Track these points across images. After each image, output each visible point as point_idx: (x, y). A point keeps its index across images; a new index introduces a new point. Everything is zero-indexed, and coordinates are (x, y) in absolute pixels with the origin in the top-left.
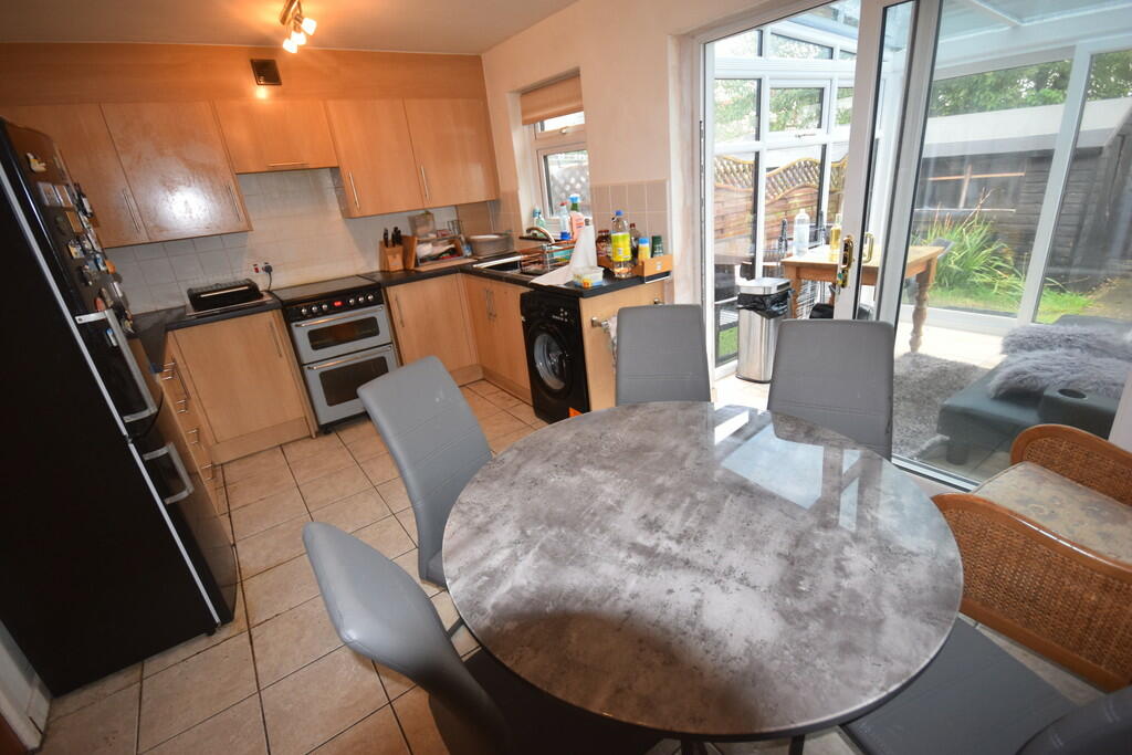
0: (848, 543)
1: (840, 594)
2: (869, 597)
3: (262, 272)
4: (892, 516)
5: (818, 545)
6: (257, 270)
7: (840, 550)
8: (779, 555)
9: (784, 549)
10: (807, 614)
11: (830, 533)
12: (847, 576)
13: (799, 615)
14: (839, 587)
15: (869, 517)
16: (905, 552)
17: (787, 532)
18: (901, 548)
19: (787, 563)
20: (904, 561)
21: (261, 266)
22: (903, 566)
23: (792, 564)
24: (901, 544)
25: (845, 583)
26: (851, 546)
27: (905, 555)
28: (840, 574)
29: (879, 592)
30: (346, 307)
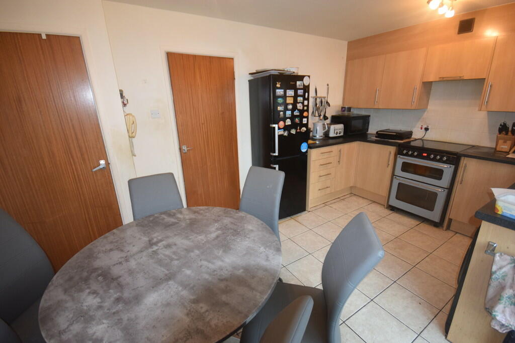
0: (101, 302)
1: (86, 287)
2: (76, 295)
3: (423, 129)
4: (95, 333)
5: (111, 291)
6: (421, 128)
7: (101, 298)
8: (120, 277)
9: (121, 279)
10: (90, 275)
11: (112, 299)
12: (89, 293)
13: (92, 272)
14: (89, 288)
15: (105, 321)
16: (75, 322)
17: (128, 284)
18: (77, 322)
19: (115, 277)
20: (72, 319)
21: (425, 126)
22: (71, 316)
23: (112, 279)
24: (79, 324)
25: (88, 291)
26: (98, 303)
27: (73, 321)
28: (92, 292)
29: (73, 299)
30: (428, 158)
